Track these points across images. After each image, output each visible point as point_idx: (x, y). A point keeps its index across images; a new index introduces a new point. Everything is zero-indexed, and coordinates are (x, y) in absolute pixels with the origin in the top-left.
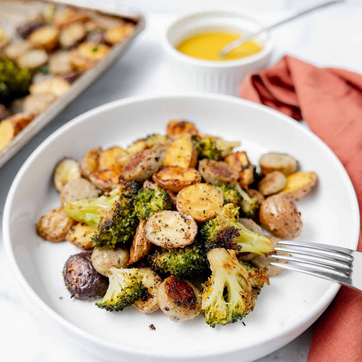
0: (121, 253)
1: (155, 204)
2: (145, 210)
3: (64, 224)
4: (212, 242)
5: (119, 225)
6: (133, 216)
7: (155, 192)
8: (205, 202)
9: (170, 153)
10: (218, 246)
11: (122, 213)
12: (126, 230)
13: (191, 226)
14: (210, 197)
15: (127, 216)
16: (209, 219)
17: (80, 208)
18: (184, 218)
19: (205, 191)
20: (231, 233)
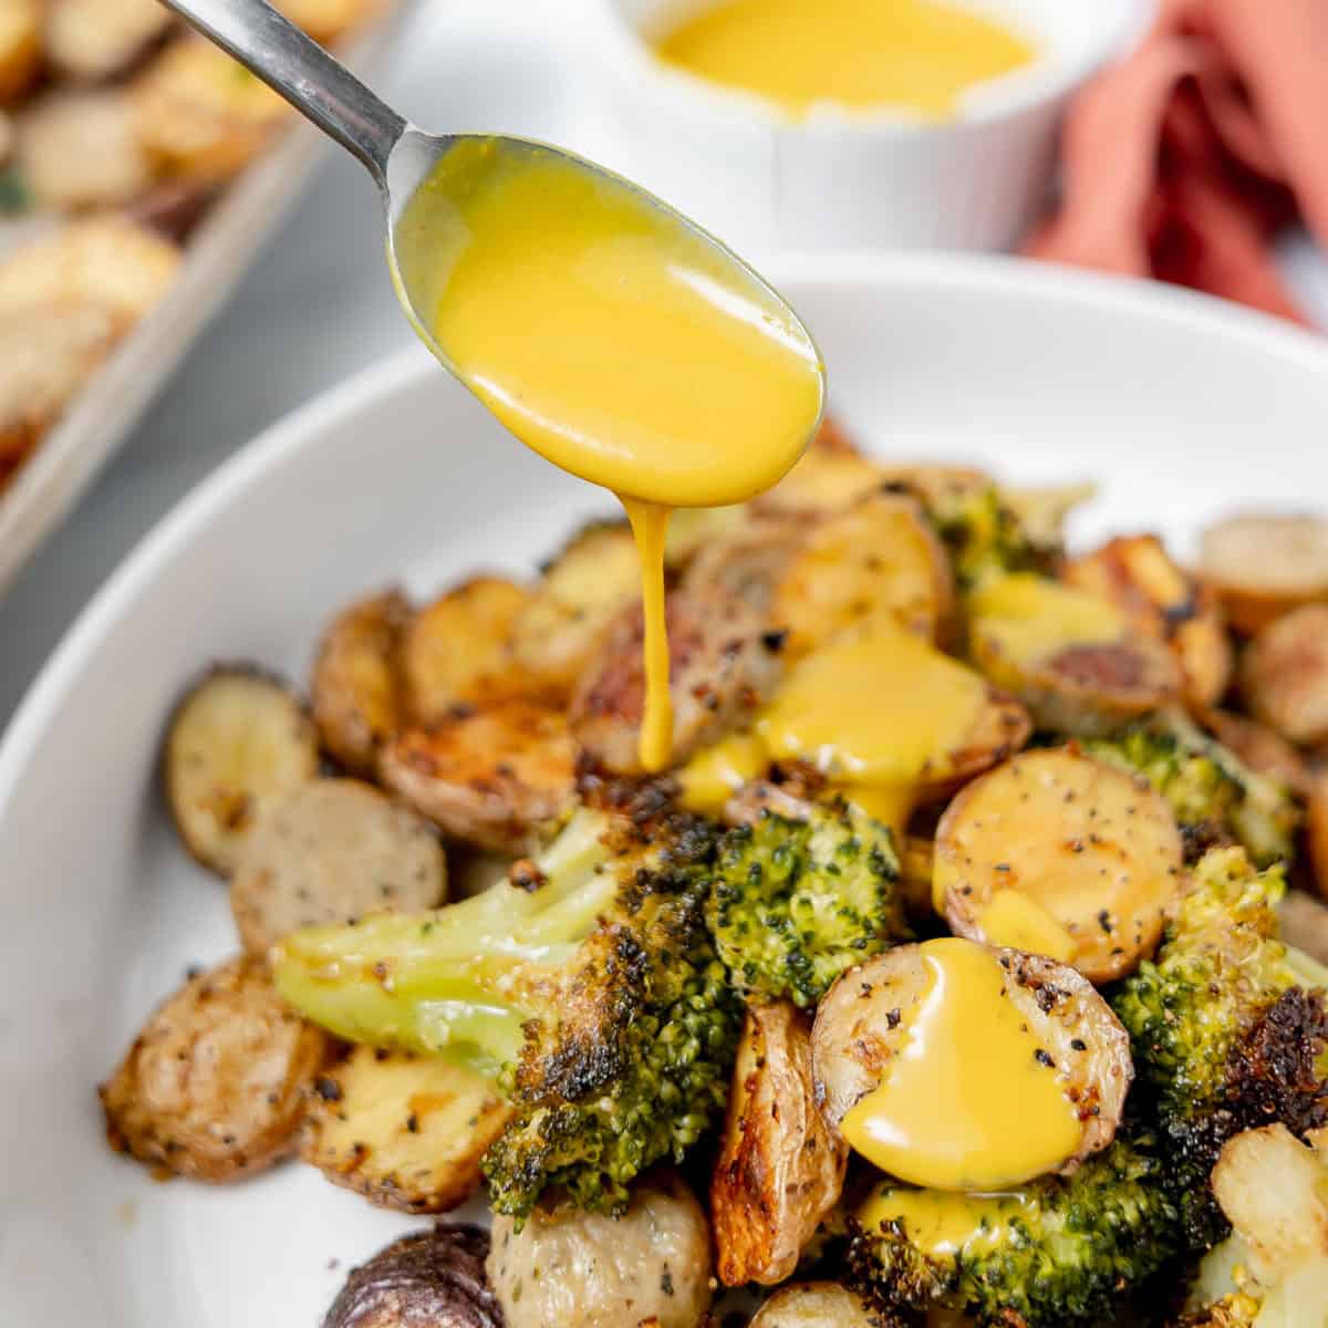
0: (665, 1222)
1: (833, 913)
2: (785, 948)
4: (1204, 1101)
5: (648, 1065)
6: (712, 991)
7: (811, 833)
8: (1092, 860)
9: (802, 591)
10: (1240, 1118)
11: (653, 988)
12: (687, 1081)
14: (1107, 822)
15: (683, 999)
16: (1139, 958)
18: (1039, 986)
19: (1070, 797)
20: (1299, 1030)
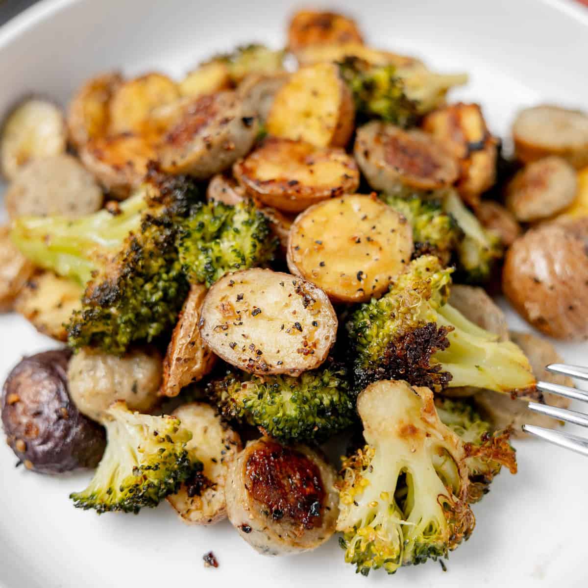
0: (142, 364)
1: (231, 250)
2: (205, 261)
3: (12, 271)
4: (374, 362)
5: (136, 298)
6: (173, 273)
7: (235, 214)
8: (363, 247)
9: (284, 102)
10: (389, 374)
11: (143, 267)
12: (155, 309)
13: (320, 319)
14: (379, 233)
15: (159, 274)
16: (372, 295)
17: (46, 238)
18: (304, 295)
19: (365, 218)
20: (427, 341)
